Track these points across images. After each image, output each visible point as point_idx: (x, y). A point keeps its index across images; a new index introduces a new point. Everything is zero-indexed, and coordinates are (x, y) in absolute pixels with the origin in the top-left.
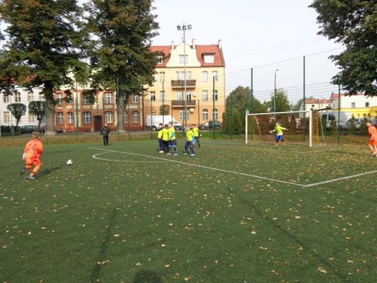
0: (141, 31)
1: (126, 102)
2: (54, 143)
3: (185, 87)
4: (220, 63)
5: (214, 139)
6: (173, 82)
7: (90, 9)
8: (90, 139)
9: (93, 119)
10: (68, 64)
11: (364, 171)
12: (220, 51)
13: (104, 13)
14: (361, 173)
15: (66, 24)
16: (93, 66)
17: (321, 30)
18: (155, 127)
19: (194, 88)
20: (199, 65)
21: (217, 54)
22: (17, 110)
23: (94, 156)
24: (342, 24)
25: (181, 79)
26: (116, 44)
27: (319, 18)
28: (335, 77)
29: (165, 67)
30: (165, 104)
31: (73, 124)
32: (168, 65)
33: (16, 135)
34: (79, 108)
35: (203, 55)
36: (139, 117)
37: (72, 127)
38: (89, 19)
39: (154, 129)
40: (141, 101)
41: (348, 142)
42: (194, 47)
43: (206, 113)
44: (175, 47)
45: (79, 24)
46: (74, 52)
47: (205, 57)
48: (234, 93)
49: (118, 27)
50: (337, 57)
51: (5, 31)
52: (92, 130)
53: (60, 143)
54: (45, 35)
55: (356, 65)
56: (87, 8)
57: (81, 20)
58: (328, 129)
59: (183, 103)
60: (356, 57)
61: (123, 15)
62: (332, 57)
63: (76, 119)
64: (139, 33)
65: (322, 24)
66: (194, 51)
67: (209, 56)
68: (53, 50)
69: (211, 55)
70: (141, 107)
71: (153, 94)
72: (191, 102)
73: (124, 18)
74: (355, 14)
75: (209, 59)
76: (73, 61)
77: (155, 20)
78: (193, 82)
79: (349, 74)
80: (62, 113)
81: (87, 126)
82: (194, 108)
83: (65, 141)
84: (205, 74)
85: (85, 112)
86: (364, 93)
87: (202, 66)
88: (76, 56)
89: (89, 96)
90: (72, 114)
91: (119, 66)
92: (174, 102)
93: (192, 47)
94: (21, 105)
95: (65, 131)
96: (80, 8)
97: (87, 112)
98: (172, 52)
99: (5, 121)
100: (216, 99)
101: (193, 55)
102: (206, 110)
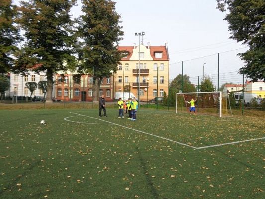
0: (111, 36)
2: (50, 108)
3: (139, 73)
4: (166, 58)
5: (157, 109)
6: (133, 70)
7: (79, 22)
8: (74, 107)
9: (80, 93)
10: (63, 57)
11: (250, 138)
12: (166, 50)
13: (88, 25)
14: (247, 139)
15: (63, 31)
16: (80, 59)
17: (231, 35)
19: (148, 75)
20: (152, 59)
21: (164, 52)
22: (32, 86)
23: (65, 119)
24: (247, 31)
26: (94, 44)
27: (229, 27)
28: (241, 68)
29: (129, 60)
30: (128, 84)
31: (67, 96)
32: (131, 59)
33: (29, 102)
34: (72, 86)
35: (154, 53)
36: (110, 93)
37: (67, 98)
38: (78, 29)
40: (112, 83)
41: (250, 115)
42: (149, 48)
44: (136, 47)
45: (71, 32)
46: (68, 49)
47: (156, 54)
48: (176, 78)
49: (96, 33)
50: (243, 55)
51: (24, 35)
52: (80, 100)
53: (54, 108)
54: (48, 39)
55: (256, 60)
56: (76, 21)
57: (73, 29)
58: (237, 105)
60: (256, 54)
61: (100, 26)
62: (239, 54)
63: (69, 93)
64: (110, 37)
65: (232, 31)
66: (149, 50)
67: (158, 54)
68: (54, 48)
69: (160, 53)
70: (112, 86)
71: (120, 78)
72: (145, 84)
73: (100, 28)
74: (256, 25)
75: (158, 56)
76: (66, 55)
77: (121, 30)
78: (147, 71)
79: (251, 66)
80: (61, 89)
81: (76, 98)
83: (58, 107)
84: (155, 65)
85: (76, 89)
86: (263, 80)
87: (153, 60)
88: (69, 52)
89: (77, 78)
90: (67, 89)
92: (134, 84)
93: (147, 47)
94: (34, 83)
95: (62, 100)
96: (72, 21)
97: (77, 89)
98: (134, 50)
99: (25, 93)
101: (147, 52)
102: (156, 90)
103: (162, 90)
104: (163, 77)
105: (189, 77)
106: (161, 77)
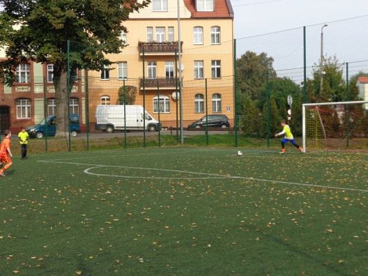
1: (71, 82)
4: (224, 12)
6: (141, 45)
18: (111, 126)
20: (189, 15)
23: (86, 171)
25: (155, 39)
29: (127, 19)
30: (127, 84)
32: (132, 15)
36: (79, 108)
39: (110, 130)
40: (83, 80)
59: (158, 82)
70: (83, 90)
71: (105, 68)
72: (174, 81)
84: (199, 32)
87: (192, 18)
91: (63, 20)
92: (143, 82)
100: (218, 75)
102: (202, 96)
103: (219, 96)
104: (219, 62)
105: (271, 59)
106: (213, 62)
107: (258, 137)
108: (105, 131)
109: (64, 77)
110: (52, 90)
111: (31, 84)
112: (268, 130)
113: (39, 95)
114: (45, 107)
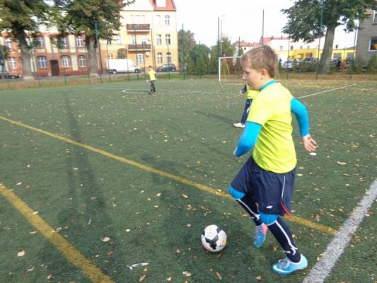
4: (172, 7)
6: (127, 25)
9: (49, 63)
18: (115, 70)
19: (148, 32)
20: (153, 9)
25: (135, 23)
30: (122, 47)
39: (114, 72)
43: (160, 56)
47: (157, 1)
72: (146, 46)
75: (161, 3)
78: (147, 26)
81: (44, 71)
82: (149, 51)
84: (158, 19)
85: (39, 57)
87: (155, 11)
91: (91, 11)
92: (130, 47)
97: (42, 57)
100: (169, 42)
102: (161, 54)
104: (169, 35)
105: (193, 34)
106: (166, 35)
107: (194, 74)
108: (112, 73)
109: (92, 43)
110: (84, 51)
111: (68, 48)
112: (199, 71)
113: (74, 54)
114: (78, 60)
